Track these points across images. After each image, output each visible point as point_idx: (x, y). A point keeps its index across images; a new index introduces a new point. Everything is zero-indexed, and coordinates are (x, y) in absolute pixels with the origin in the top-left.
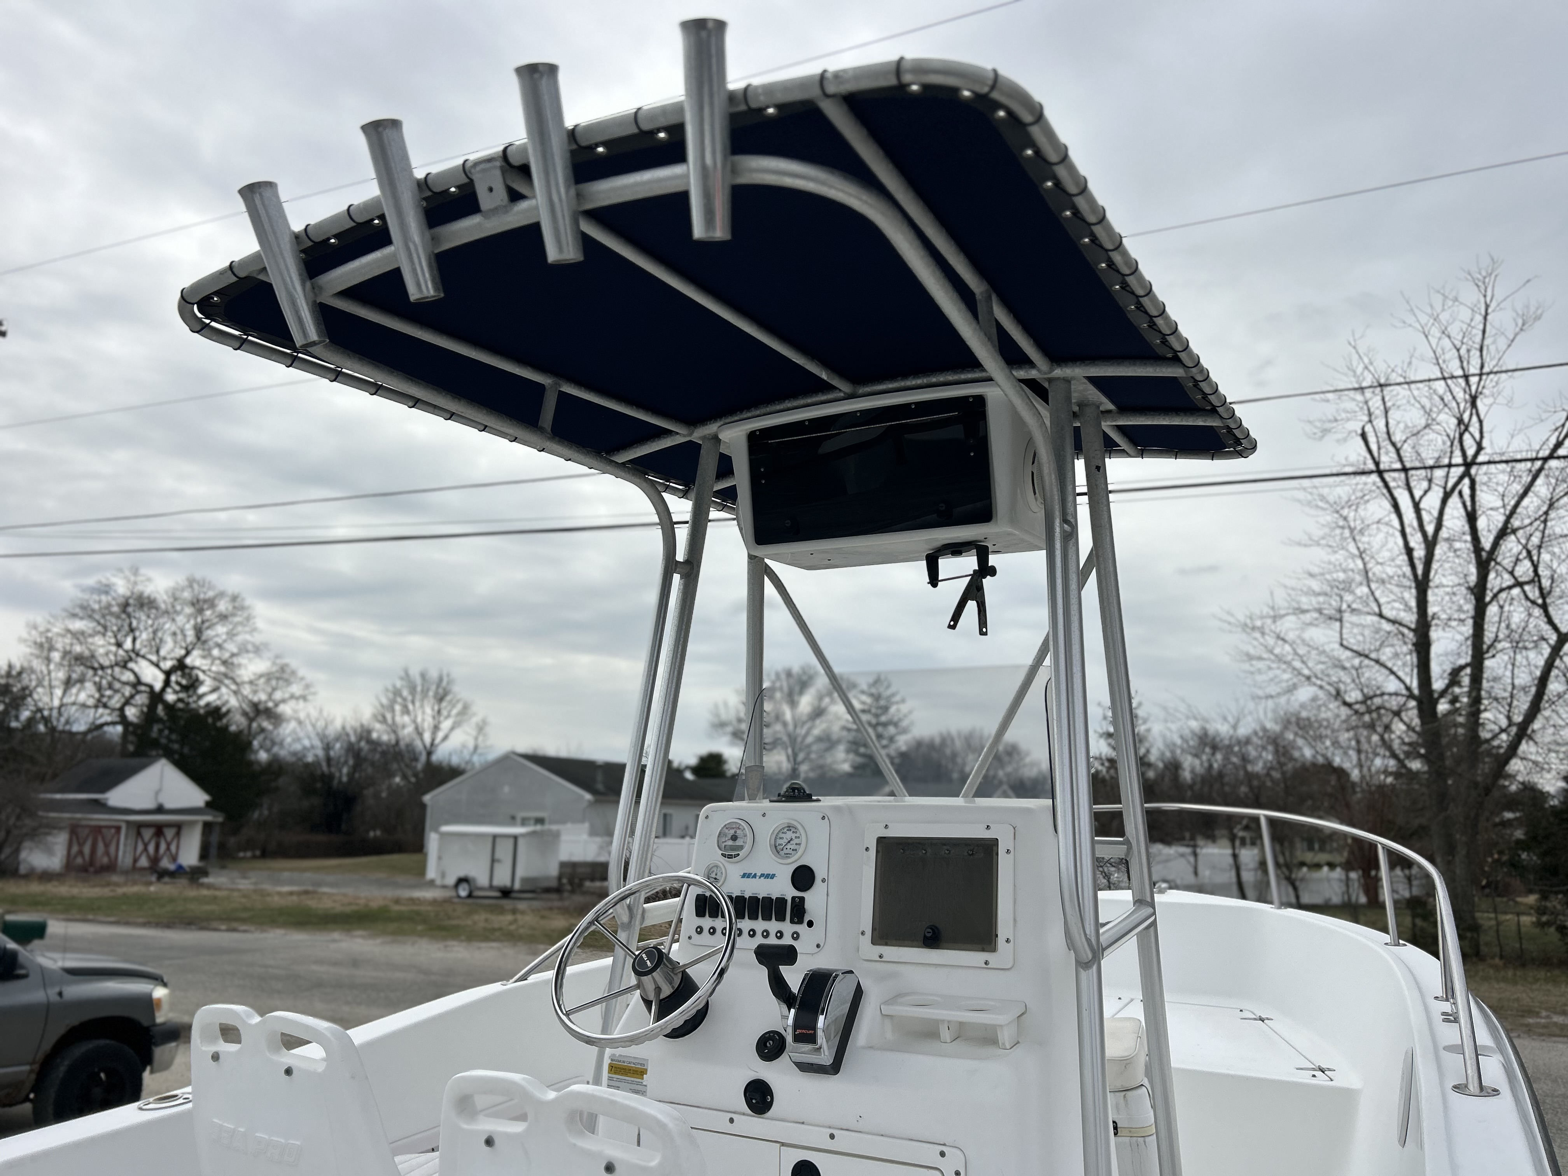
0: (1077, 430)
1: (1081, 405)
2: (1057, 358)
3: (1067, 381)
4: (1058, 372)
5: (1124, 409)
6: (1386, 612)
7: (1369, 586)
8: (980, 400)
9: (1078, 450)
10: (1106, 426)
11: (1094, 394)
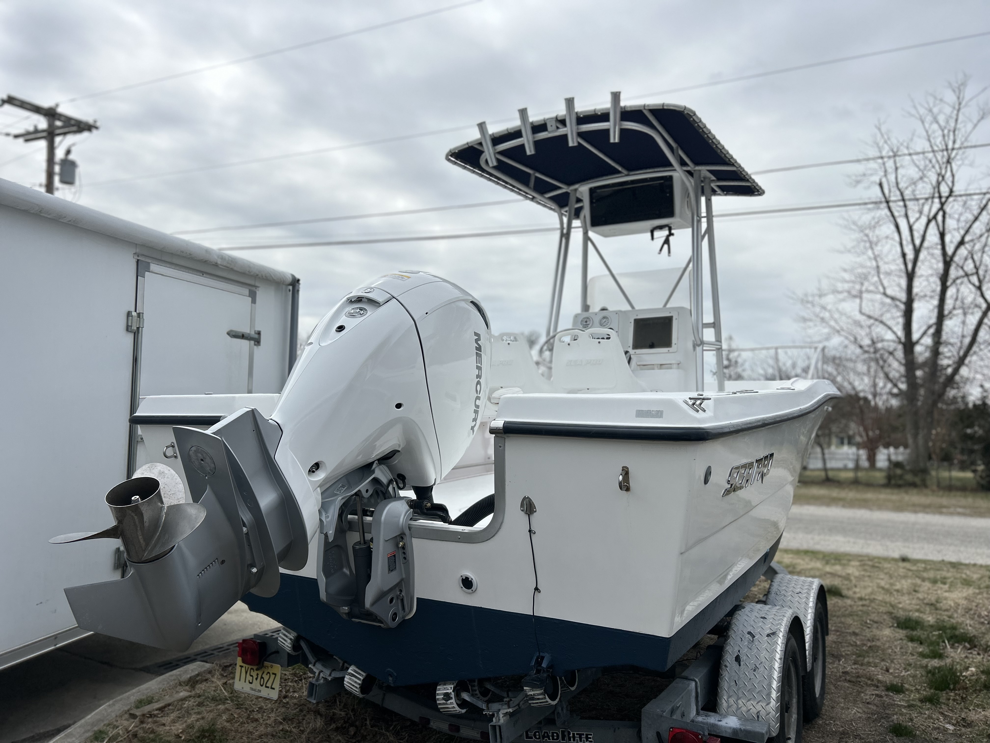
0: (703, 187)
1: (705, 178)
2: (697, 163)
3: (700, 171)
4: (698, 168)
5: (719, 179)
6: (889, 292)
7: (879, 277)
8: (671, 178)
9: (703, 193)
10: (713, 185)
11: (709, 175)
